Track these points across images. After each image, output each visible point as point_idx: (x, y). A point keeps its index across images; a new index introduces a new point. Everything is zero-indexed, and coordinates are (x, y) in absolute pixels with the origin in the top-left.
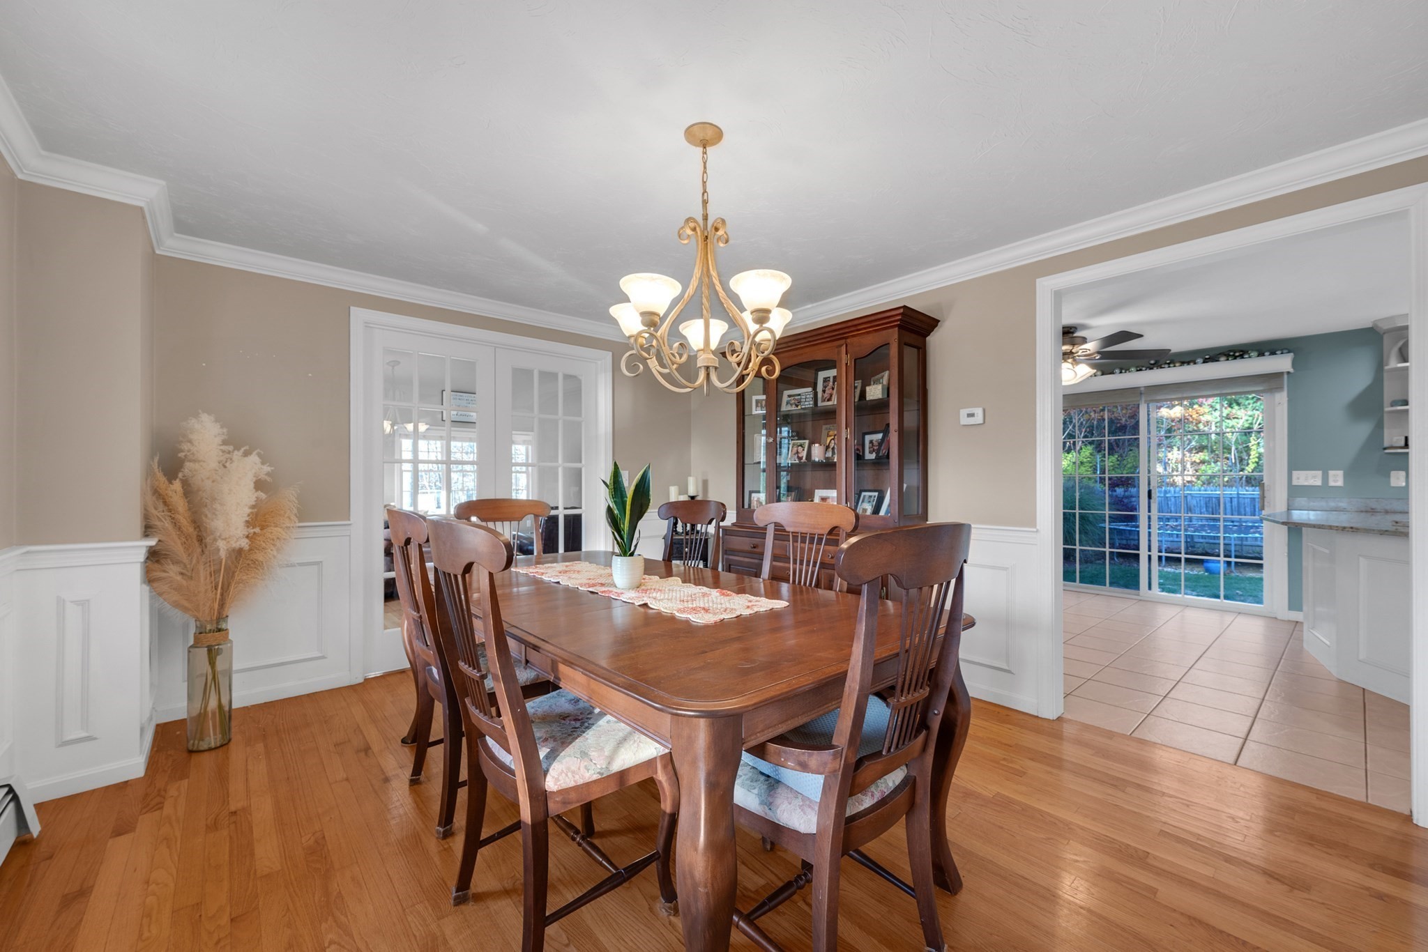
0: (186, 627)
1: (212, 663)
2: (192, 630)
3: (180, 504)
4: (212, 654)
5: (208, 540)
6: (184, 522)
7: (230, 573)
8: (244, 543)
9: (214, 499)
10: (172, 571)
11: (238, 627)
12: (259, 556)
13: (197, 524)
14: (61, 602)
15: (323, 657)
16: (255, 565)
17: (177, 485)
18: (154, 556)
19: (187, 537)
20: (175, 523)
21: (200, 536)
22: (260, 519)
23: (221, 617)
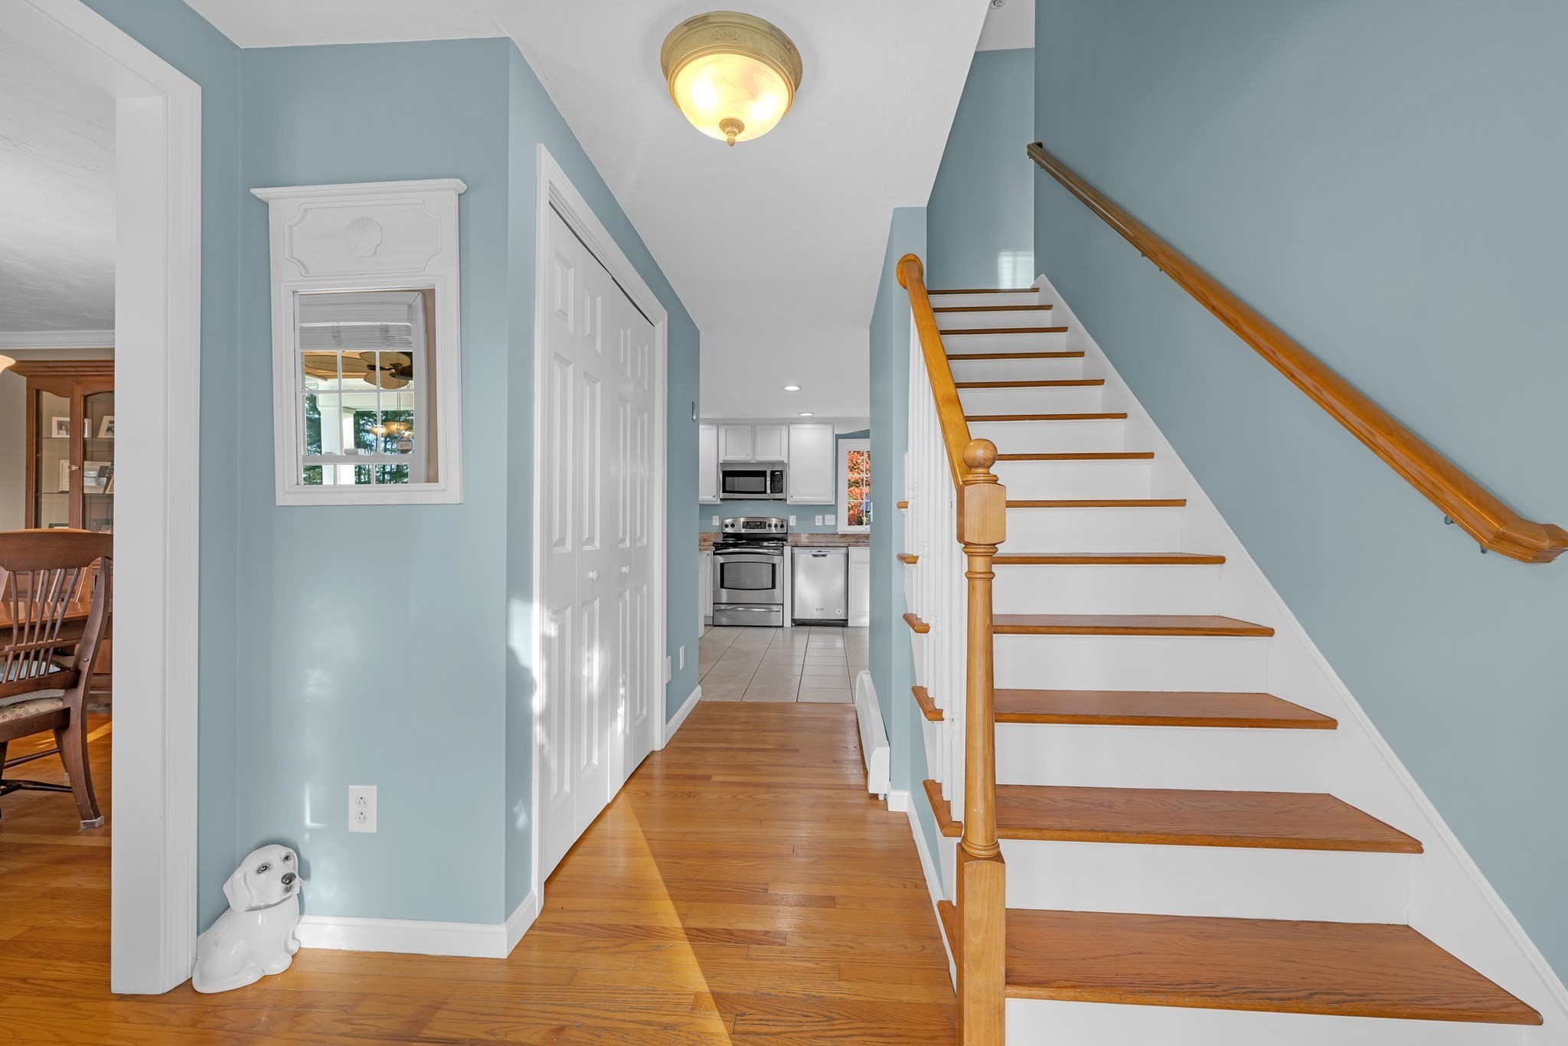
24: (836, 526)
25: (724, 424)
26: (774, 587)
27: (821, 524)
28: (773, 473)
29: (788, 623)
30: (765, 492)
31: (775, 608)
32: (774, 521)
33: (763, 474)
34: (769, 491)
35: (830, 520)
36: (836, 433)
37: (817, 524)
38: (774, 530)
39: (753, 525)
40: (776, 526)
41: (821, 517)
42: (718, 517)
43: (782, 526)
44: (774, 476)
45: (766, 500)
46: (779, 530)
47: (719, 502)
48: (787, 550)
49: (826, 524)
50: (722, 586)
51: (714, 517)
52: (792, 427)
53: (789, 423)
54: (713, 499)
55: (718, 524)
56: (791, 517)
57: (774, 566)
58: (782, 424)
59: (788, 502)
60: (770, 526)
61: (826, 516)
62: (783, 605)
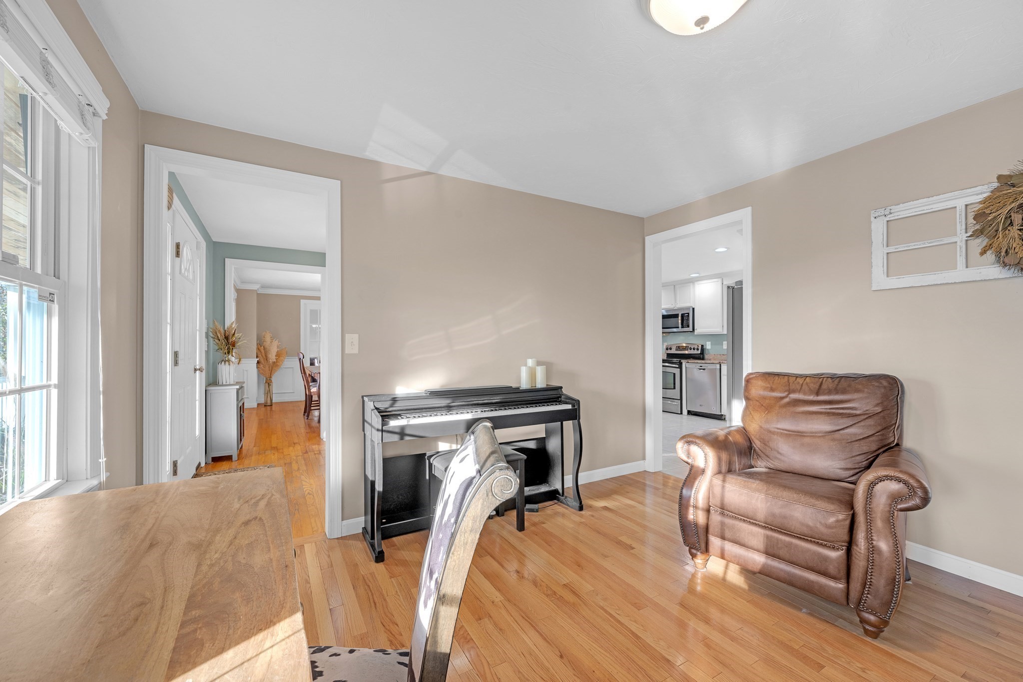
0: (263, 379)
1: (269, 387)
2: (265, 379)
3: (263, 351)
4: (269, 385)
5: (268, 359)
6: (264, 355)
7: (272, 368)
8: (275, 360)
9: (269, 350)
10: (262, 366)
11: (273, 379)
12: (278, 364)
13: (266, 356)
14: (243, 370)
15: (293, 393)
16: (277, 366)
17: (262, 347)
18: (258, 362)
19: (264, 359)
20: (262, 355)
21: (267, 359)
22: (278, 355)
23: (270, 377)
26: (674, 388)
28: (683, 315)
29: (685, 413)
30: (678, 328)
33: (677, 316)
34: (680, 326)
39: (681, 348)
48: (684, 365)
52: (696, 284)
53: (693, 281)
56: (707, 343)
57: (674, 375)
58: (690, 282)
62: (680, 400)
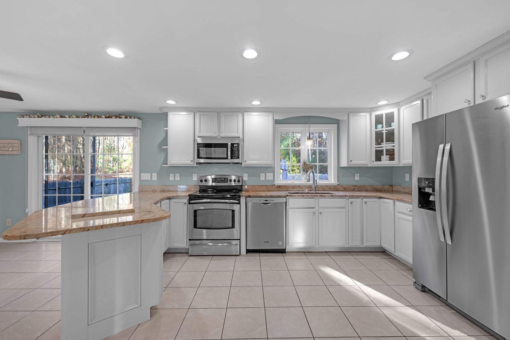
24: (274, 180)
25: (198, 112)
26: (233, 227)
27: (264, 179)
28: (232, 145)
29: (244, 251)
30: (227, 158)
31: (234, 242)
32: (233, 178)
33: (225, 145)
34: (229, 157)
35: (270, 176)
36: (275, 118)
37: (261, 179)
38: (233, 184)
39: (219, 180)
40: (235, 181)
41: (264, 174)
42: (196, 175)
43: (239, 181)
44: (233, 147)
45: (228, 163)
46: (237, 184)
47: (195, 165)
48: (243, 200)
49: (267, 179)
50: (195, 226)
51: (194, 175)
52: (246, 114)
53: (243, 111)
54: (192, 163)
55: (196, 180)
56: (244, 174)
57: (233, 211)
58: (239, 112)
59: (243, 165)
60: (231, 181)
61: (267, 174)
62: (240, 239)
